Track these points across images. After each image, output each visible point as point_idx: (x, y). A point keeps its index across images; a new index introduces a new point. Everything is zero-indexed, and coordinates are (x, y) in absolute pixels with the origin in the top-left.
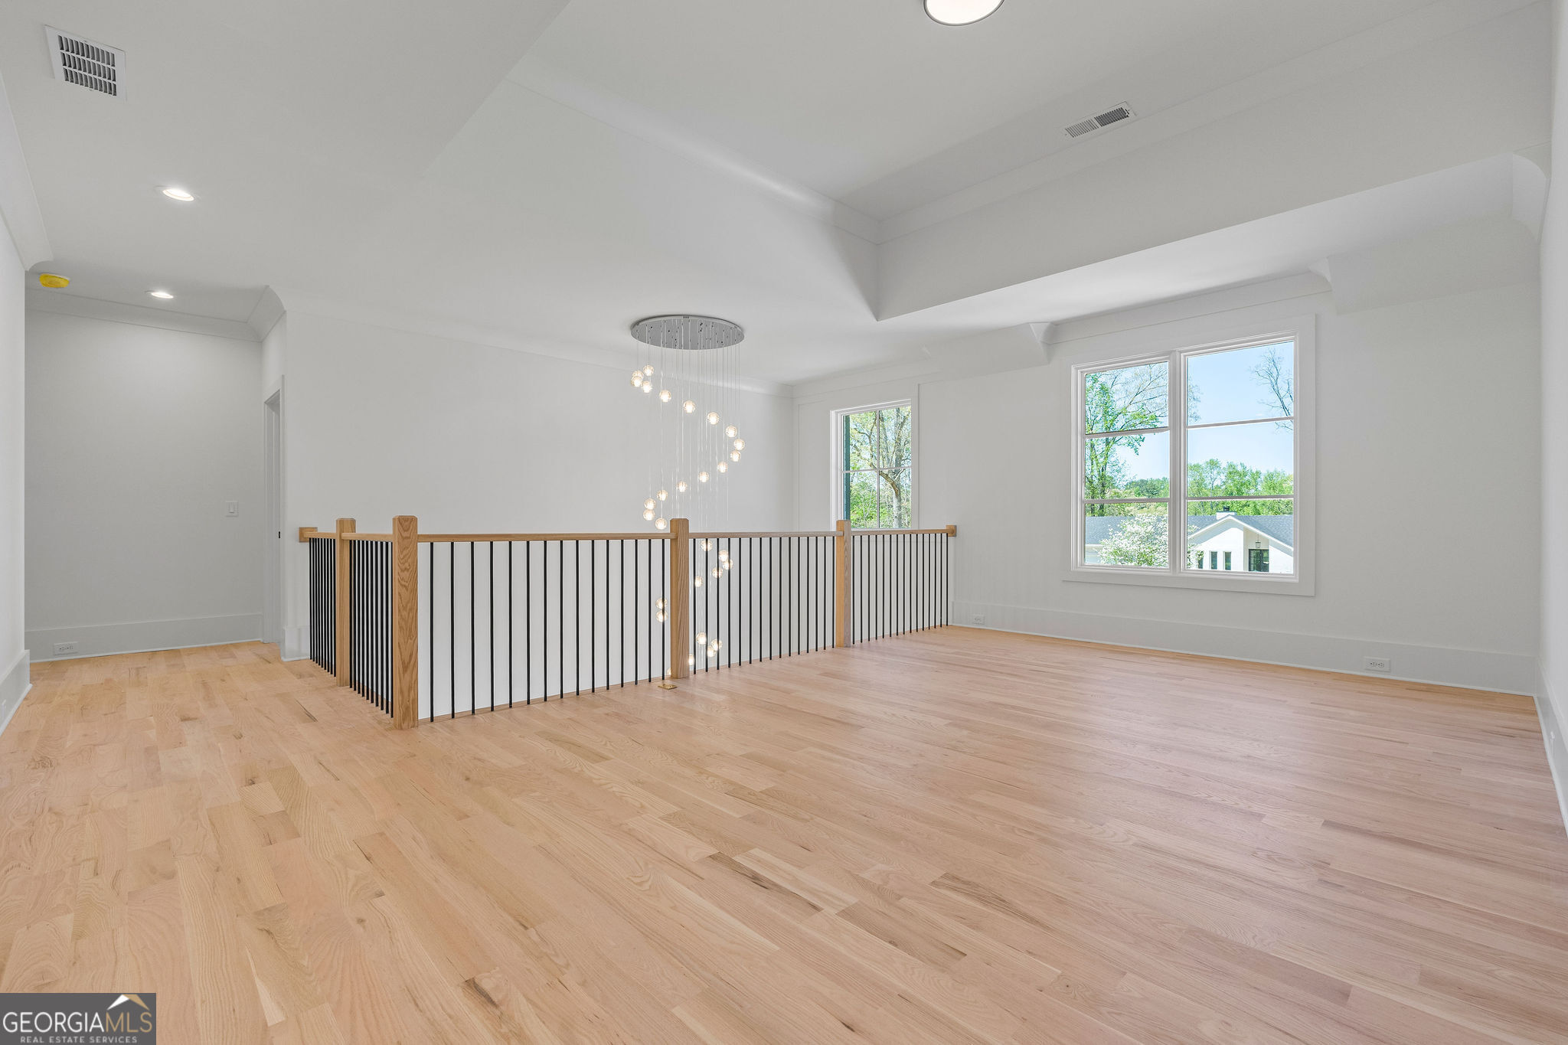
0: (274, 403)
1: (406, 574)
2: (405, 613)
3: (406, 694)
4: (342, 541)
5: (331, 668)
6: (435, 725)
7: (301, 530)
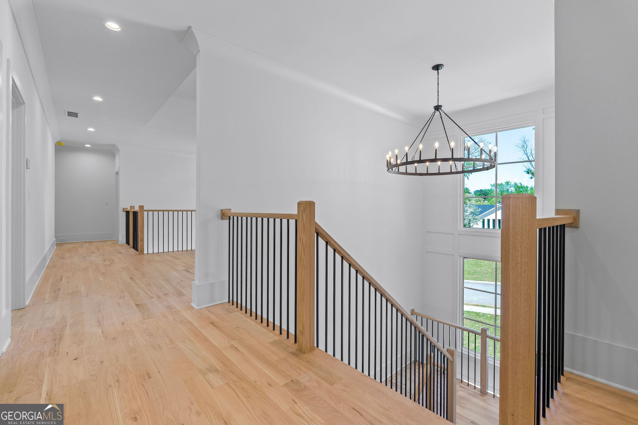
0: (117, 173)
1: (141, 219)
2: (141, 228)
3: (141, 247)
4: (131, 211)
5: (129, 245)
6: (149, 255)
7: (123, 208)
